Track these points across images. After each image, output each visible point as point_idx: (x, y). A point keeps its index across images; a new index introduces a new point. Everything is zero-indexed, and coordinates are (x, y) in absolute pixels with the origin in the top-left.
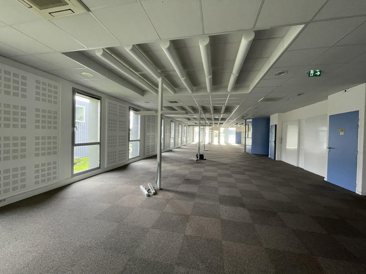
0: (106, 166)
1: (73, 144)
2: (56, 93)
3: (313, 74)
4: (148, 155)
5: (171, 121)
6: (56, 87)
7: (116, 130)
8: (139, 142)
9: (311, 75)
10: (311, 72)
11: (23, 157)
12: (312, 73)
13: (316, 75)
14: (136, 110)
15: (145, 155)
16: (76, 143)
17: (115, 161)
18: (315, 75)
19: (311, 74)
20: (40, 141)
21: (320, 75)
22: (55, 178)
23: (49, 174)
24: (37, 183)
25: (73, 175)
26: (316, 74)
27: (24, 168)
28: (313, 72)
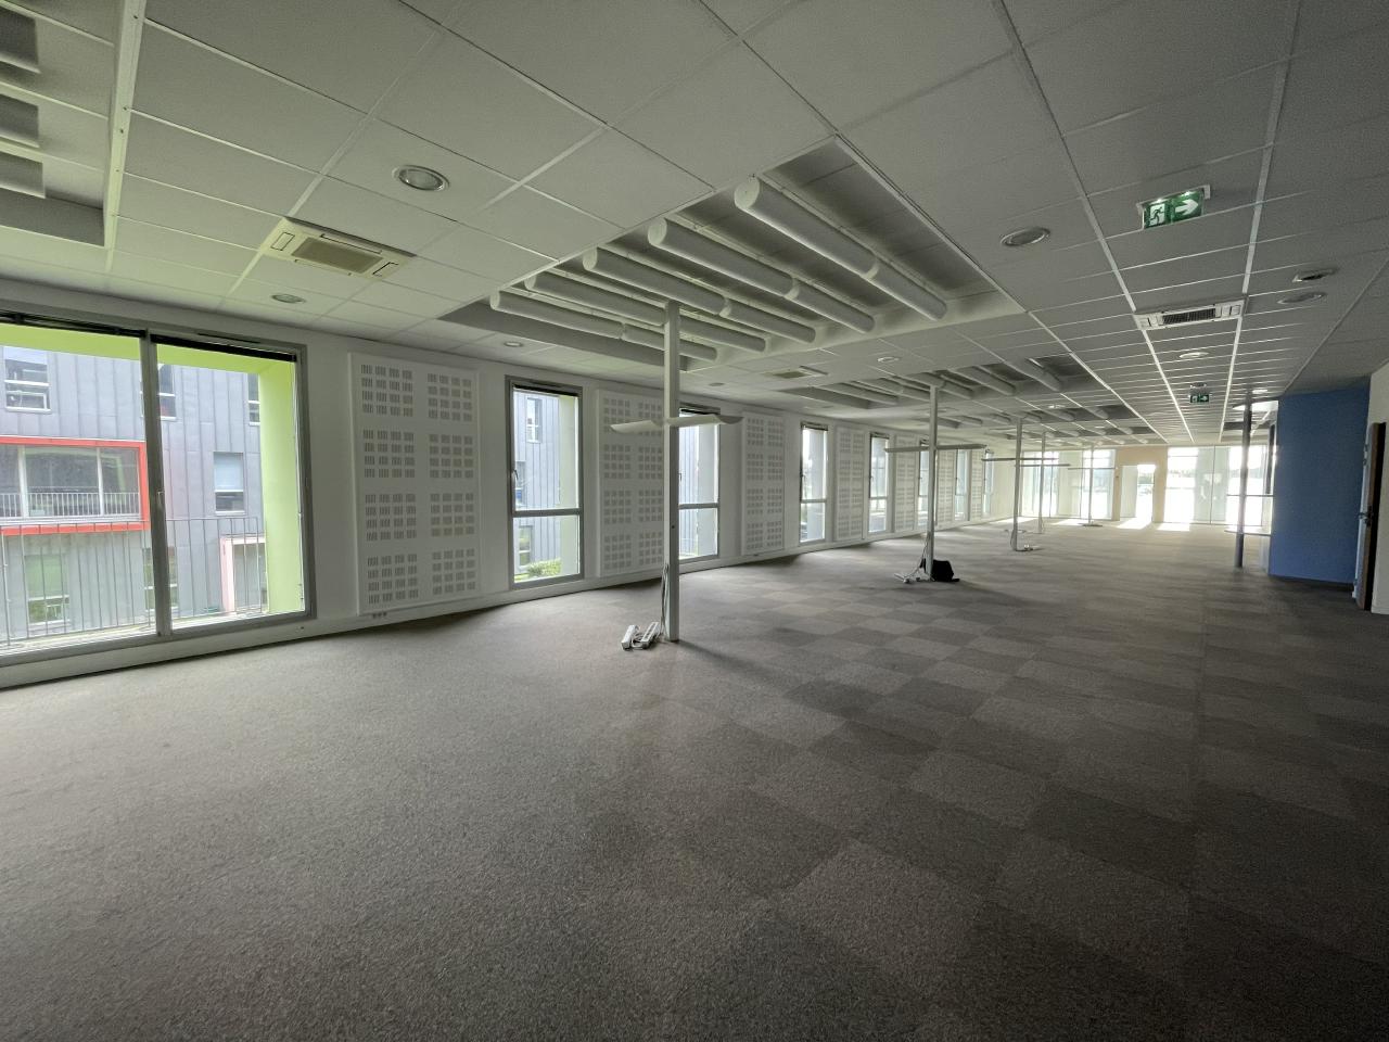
0: (598, 574)
1: (512, 513)
2: (467, 395)
3: (1162, 217)
4: (755, 552)
5: (871, 436)
6: (467, 383)
7: (628, 476)
8: (716, 510)
9: (1154, 222)
10: (1153, 209)
11: (412, 534)
12: (1158, 211)
13: (1180, 217)
14: (702, 409)
15: (743, 554)
16: (517, 510)
17: (629, 564)
18: (1173, 217)
19: (1152, 216)
20: (441, 504)
21: (1197, 213)
22: (472, 586)
23: (460, 576)
24: (437, 591)
25: (513, 587)
26: (1178, 209)
27: (413, 558)
28: (1163, 205)
